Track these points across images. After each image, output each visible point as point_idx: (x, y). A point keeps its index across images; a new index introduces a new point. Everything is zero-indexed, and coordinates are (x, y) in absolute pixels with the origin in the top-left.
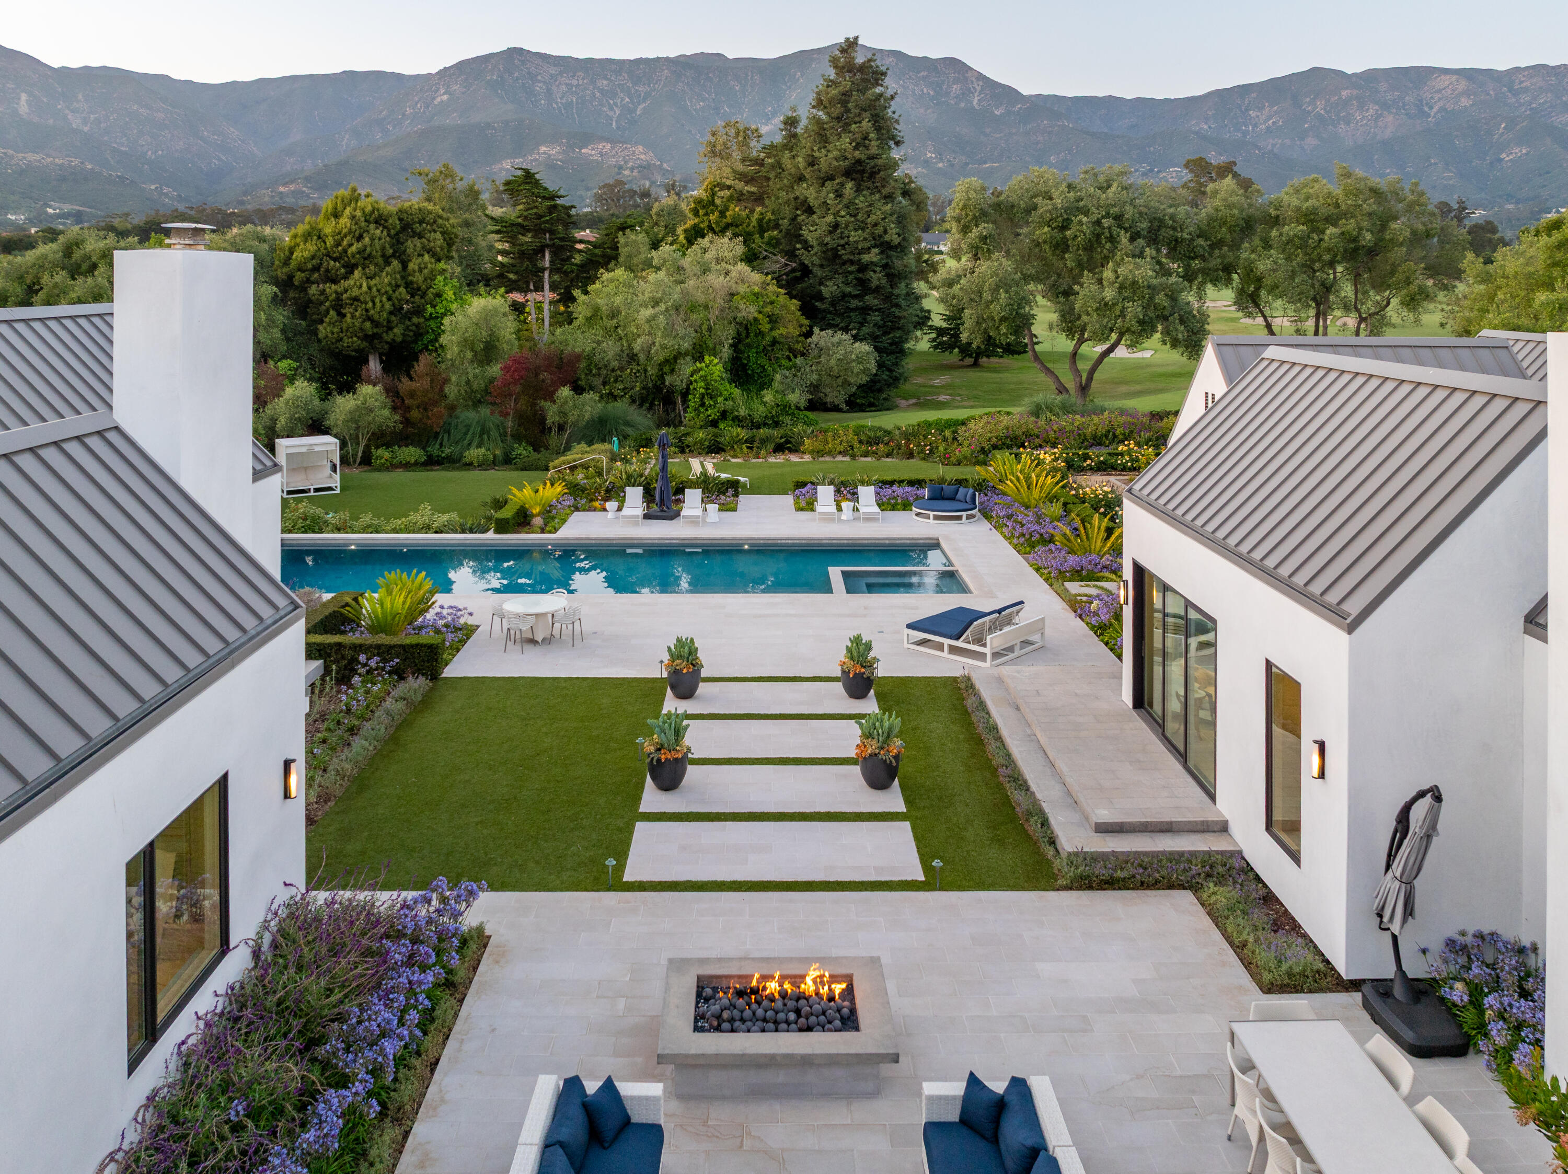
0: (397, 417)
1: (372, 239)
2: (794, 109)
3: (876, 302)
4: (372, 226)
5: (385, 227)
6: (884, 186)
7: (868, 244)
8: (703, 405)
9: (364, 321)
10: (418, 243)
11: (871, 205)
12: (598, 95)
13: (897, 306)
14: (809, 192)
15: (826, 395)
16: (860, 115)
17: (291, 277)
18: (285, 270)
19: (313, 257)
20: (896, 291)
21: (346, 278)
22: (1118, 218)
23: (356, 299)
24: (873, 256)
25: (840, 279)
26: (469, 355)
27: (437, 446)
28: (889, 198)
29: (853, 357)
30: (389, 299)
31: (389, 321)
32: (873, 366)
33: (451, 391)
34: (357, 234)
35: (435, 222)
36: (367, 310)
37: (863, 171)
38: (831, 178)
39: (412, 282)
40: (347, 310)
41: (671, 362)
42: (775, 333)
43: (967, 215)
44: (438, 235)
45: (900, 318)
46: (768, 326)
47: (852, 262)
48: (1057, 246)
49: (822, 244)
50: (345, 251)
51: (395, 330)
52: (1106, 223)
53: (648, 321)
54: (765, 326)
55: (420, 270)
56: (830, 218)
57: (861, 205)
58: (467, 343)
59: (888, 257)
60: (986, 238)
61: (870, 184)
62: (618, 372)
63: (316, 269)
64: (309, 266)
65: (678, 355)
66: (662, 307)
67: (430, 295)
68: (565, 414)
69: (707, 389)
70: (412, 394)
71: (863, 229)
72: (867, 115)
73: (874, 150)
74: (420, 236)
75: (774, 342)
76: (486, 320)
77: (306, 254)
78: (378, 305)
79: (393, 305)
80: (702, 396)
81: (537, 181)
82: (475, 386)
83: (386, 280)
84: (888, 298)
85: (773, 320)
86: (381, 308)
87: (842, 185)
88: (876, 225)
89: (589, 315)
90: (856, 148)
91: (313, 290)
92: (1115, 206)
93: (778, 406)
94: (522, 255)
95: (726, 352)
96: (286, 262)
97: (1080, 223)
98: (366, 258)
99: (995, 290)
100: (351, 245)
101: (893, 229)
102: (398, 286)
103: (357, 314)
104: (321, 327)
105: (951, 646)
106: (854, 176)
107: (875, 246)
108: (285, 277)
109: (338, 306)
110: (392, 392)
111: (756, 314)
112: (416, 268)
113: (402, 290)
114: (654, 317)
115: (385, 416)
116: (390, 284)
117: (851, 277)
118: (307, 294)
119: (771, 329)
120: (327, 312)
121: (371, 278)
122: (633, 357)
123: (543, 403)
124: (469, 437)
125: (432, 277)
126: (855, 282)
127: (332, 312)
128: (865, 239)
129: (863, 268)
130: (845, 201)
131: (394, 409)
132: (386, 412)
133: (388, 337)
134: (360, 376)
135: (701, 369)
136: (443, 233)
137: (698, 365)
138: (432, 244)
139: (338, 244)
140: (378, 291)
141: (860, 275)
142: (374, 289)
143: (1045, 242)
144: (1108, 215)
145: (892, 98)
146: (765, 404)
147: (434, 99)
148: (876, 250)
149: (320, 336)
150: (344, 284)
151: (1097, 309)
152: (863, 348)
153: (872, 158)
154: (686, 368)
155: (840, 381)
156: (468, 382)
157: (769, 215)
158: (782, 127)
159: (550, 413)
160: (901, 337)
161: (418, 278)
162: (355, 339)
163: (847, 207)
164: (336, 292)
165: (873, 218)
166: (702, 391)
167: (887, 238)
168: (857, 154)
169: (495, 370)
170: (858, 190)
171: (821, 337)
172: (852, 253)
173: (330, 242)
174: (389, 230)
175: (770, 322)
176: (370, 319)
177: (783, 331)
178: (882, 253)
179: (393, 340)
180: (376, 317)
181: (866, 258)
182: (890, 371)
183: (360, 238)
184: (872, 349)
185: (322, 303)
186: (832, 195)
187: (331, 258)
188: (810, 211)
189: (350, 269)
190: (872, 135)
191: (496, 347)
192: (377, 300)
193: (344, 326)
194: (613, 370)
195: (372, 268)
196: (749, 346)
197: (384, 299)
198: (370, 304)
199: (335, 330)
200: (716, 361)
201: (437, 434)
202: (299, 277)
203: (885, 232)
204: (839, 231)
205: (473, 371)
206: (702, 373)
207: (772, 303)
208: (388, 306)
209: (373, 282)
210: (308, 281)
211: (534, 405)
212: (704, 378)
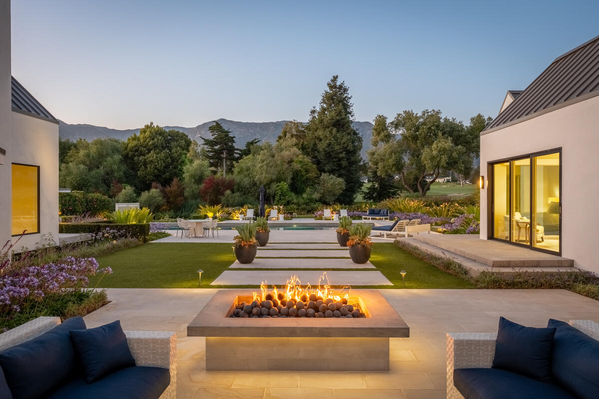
0: (165, 200)
1: (158, 140)
2: (314, 107)
3: (344, 172)
4: (158, 136)
5: (163, 136)
6: (347, 130)
7: (341, 151)
8: (280, 199)
9: (155, 169)
10: (175, 143)
11: (343, 136)
12: (250, 135)
13: (352, 174)
14: (320, 133)
15: (326, 199)
16: (338, 104)
17: (127, 154)
18: (126, 151)
19: (136, 146)
20: (352, 168)
21: (148, 153)
22: (437, 126)
23: (151, 161)
24: (343, 155)
25: (331, 164)
26: (193, 180)
27: (180, 212)
28: (349, 134)
29: (337, 183)
30: (164, 162)
31: (164, 171)
32: (344, 187)
33: (186, 194)
34: (152, 138)
35: (182, 137)
36: (156, 166)
37: (340, 124)
38: (328, 127)
39: (173, 157)
40: (148, 166)
41: (268, 185)
42: (308, 175)
43: (379, 128)
44: (183, 141)
45: (353, 178)
46: (305, 173)
47: (335, 158)
48: (414, 138)
49: (325, 151)
50: (147, 144)
51: (167, 174)
52: (433, 128)
53: (260, 168)
54: (304, 173)
55: (176, 153)
56: (328, 141)
57: (339, 136)
58: (192, 176)
59: (349, 156)
60: (387, 136)
61: (342, 129)
62: (249, 189)
63: (137, 151)
64: (134, 149)
65: (272, 181)
66: (265, 163)
67: (180, 161)
68: (229, 201)
69: (282, 193)
70: (171, 192)
71: (340, 145)
72: (341, 104)
73: (343, 116)
74: (177, 141)
75: (307, 179)
76: (200, 168)
77: (133, 145)
78: (160, 163)
79: (166, 164)
80: (280, 195)
81: (221, 127)
82: (195, 192)
83: (163, 155)
84: (349, 171)
85: (307, 171)
86: (161, 165)
87: (332, 129)
88: (344, 143)
89: (239, 170)
90: (337, 116)
91: (136, 158)
92: (436, 122)
93: (309, 199)
94: (215, 151)
95: (289, 181)
96: (126, 149)
97: (423, 128)
98: (155, 147)
99: (390, 154)
100: (149, 142)
101: (351, 145)
102: (167, 158)
103: (152, 167)
104: (139, 172)
105: (388, 235)
106: (337, 126)
107: (344, 151)
108: (125, 154)
109: (145, 164)
110: (163, 192)
111: (300, 168)
112: (175, 151)
113: (169, 159)
114: (262, 166)
115: (160, 199)
116: (164, 157)
117: (335, 163)
118: (134, 160)
119: (306, 174)
120: (141, 166)
121: (157, 154)
122: (255, 184)
123: (220, 197)
124: (192, 209)
125: (181, 155)
126: (337, 165)
127: (142, 166)
128: (340, 148)
129: (340, 160)
130: (333, 135)
131: (164, 197)
132: (160, 198)
133: (164, 176)
134: (151, 186)
135: (280, 185)
136: (185, 141)
137: (279, 184)
138: (181, 144)
139: (145, 141)
140: (160, 159)
141: (339, 163)
142: (158, 158)
143: (409, 137)
144: (434, 125)
145: (350, 98)
146: (303, 198)
147: (195, 136)
148: (344, 152)
149: (139, 176)
150: (147, 156)
151: (430, 159)
152: (340, 180)
153: (343, 119)
154: (274, 186)
155: (332, 193)
156: (193, 191)
157: (306, 143)
158: (310, 114)
159: (223, 200)
160: (353, 185)
161: (175, 155)
162: (151, 176)
163: (334, 137)
164: (144, 159)
165: (343, 141)
166: (280, 193)
167: (348, 148)
168: (337, 118)
169: (202, 186)
170: (338, 131)
171: (324, 176)
172: (336, 154)
173: (142, 140)
174: (164, 138)
175: (306, 171)
176: (156, 168)
177: (310, 175)
178: (346, 154)
179: (166, 177)
180: (159, 168)
181: (341, 155)
182: (350, 198)
183: (153, 139)
184: (343, 180)
185: (139, 163)
186: (328, 133)
187: (142, 147)
188: (321, 140)
189: (149, 151)
190: (343, 111)
191: (203, 178)
192: (160, 162)
193: (147, 171)
194: (247, 189)
195: (158, 150)
196: (298, 181)
197: (162, 162)
198: (157, 163)
199: (144, 173)
200: (285, 183)
201: (180, 208)
202: (131, 153)
203: (348, 146)
204: (331, 146)
205: (195, 186)
206: (280, 187)
207: (306, 165)
208: (163, 164)
209: (158, 156)
210: (134, 156)
211: (217, 197)
212: (281, 189)
